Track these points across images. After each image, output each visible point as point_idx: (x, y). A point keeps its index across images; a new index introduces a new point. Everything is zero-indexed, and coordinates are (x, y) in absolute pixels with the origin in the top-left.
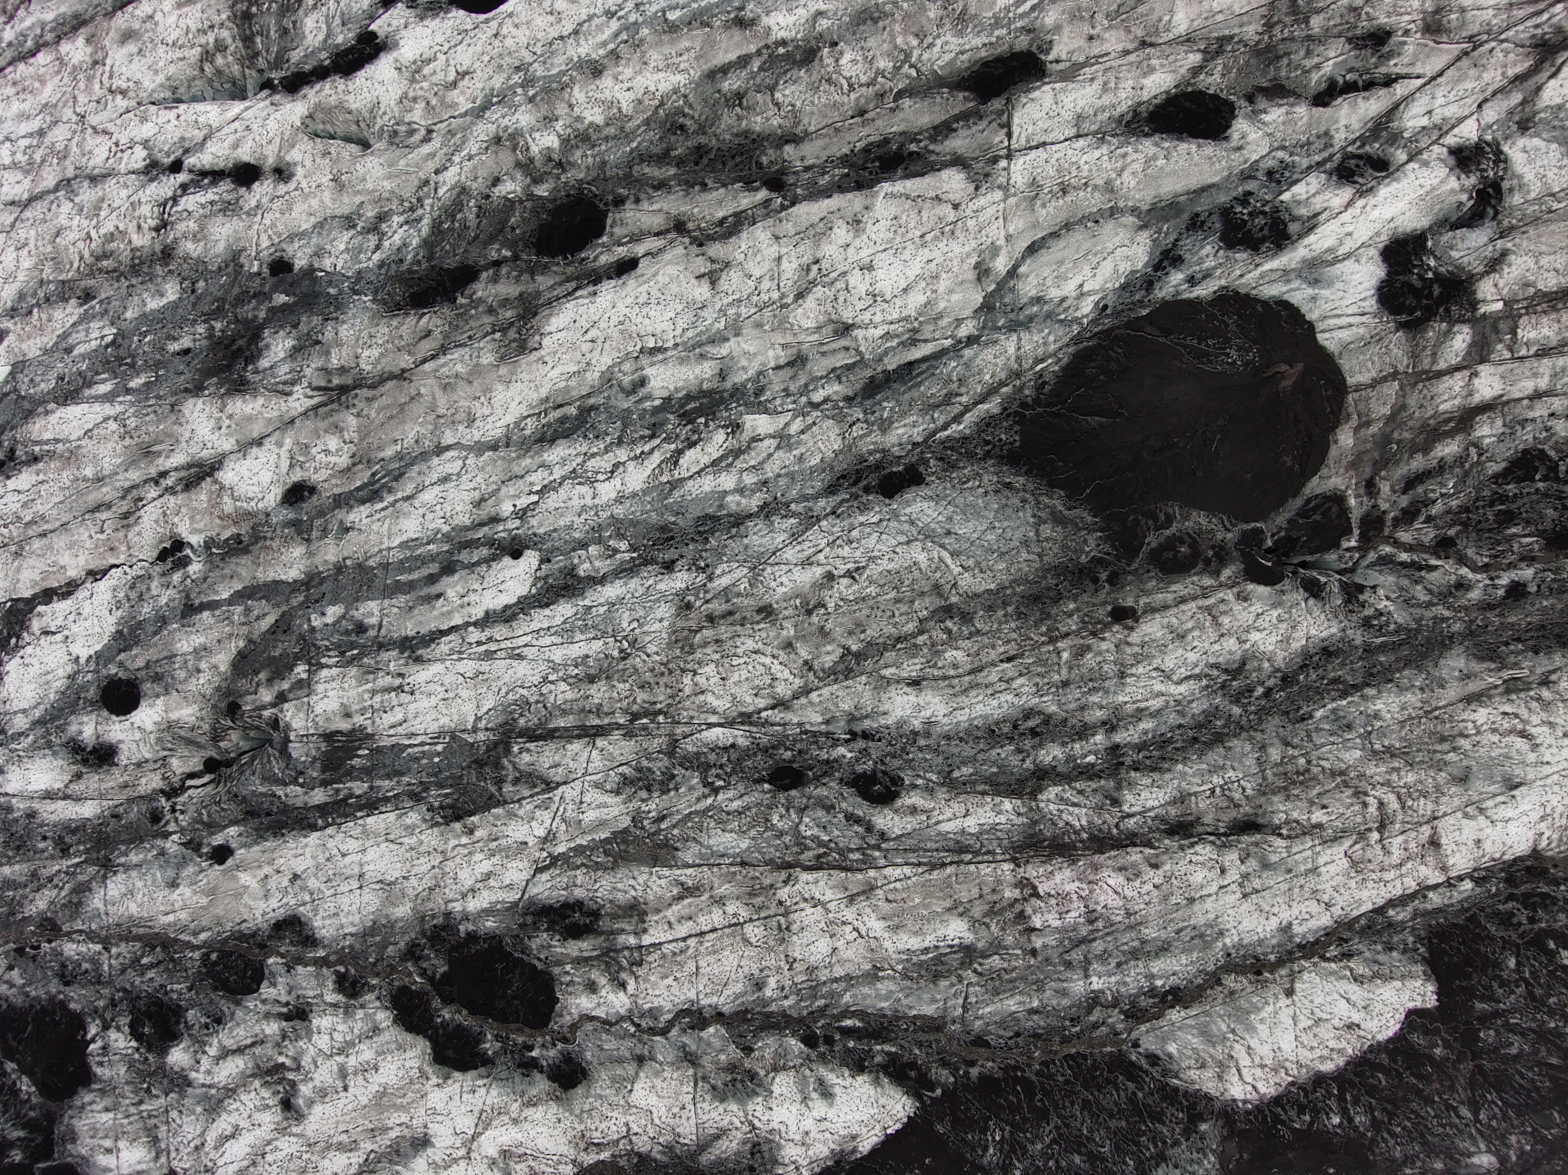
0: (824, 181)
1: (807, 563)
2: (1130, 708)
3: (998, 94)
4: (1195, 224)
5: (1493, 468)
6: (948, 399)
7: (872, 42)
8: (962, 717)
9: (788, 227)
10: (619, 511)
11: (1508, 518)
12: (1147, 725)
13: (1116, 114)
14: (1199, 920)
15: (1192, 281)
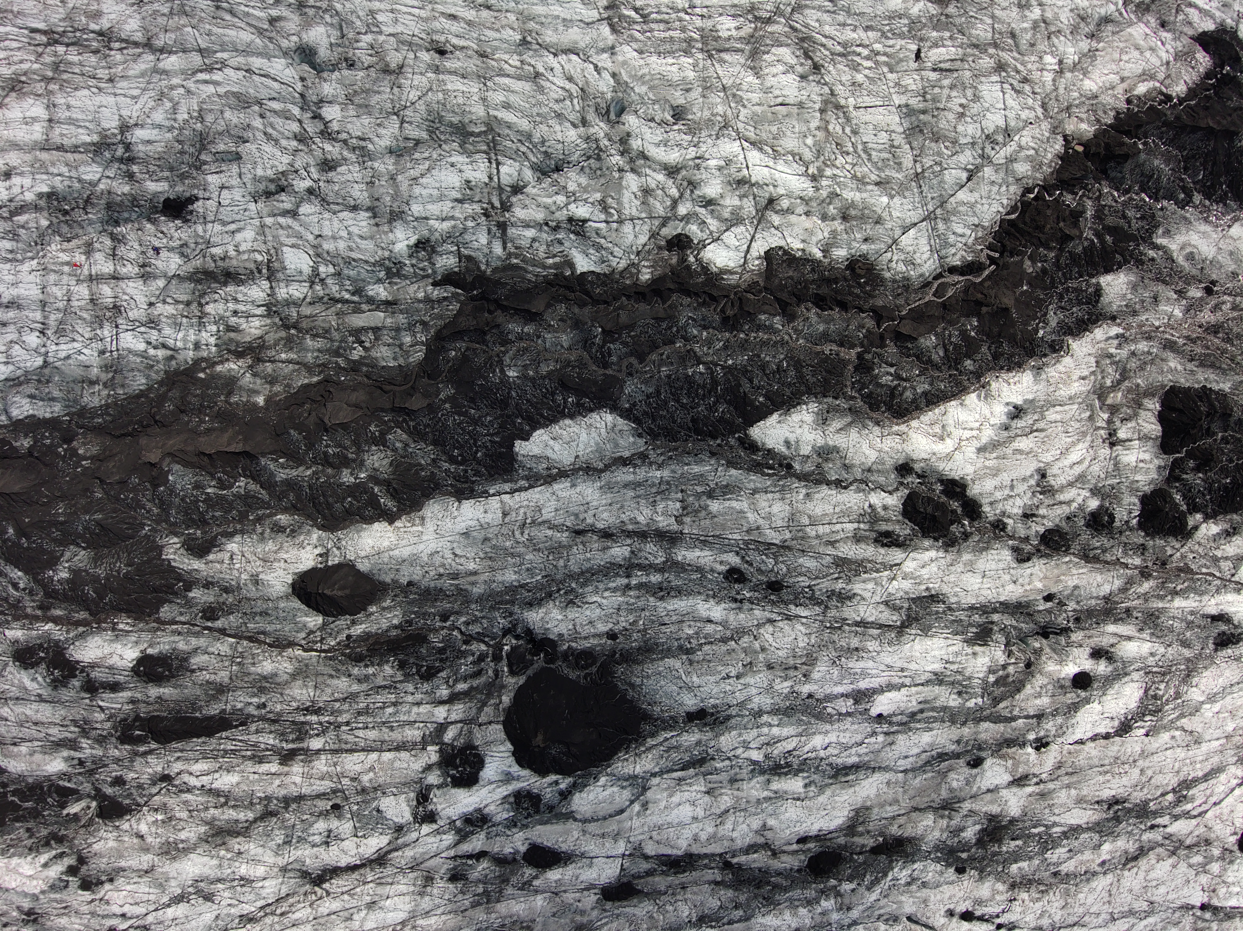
0: (706, 861)
1: (746, 686)
2: (618, 594)
3: (623, 884)
4: (551, 808)
5: (443, 674)
6: (669, 749)
7: (673, 919)
8: (691, 601)
9: (726, 843)
10: (828, 727)
11: (441, 651)
12: (612, 585)
13: (574, 865)
14: (609, 495)
15: (557, 783)
